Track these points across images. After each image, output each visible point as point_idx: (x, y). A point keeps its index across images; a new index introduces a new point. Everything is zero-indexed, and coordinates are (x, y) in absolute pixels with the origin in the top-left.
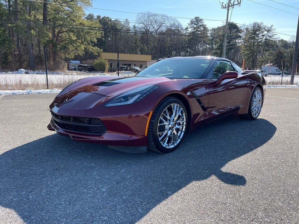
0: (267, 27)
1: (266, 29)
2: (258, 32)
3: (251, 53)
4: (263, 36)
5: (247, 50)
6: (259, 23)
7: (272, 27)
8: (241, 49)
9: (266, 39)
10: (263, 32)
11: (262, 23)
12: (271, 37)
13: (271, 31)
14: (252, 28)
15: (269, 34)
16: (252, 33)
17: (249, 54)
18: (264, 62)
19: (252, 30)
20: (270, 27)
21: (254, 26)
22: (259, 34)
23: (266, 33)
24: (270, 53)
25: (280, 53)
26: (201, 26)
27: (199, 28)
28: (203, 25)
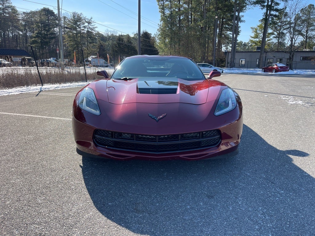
0: (87, 19)
1: (87, 20)
2: (79, 23)
3: (76, 44)
4: (84, 27)
5: (70, 41)
6: (78, 13)
7: (92, 19)
8: (65, 39)
9: (88, 31)
10: (84, 24)
11: (81, 13)
12: (92, 29)
13: (91, 23)
14: (72, 18)
15: (90, 26)
16: (73, 23)
17: (74, 45)
18: (89, 54)
19: (72, 20)
20: (89, 19)
21: (74, 16)
22: (79, 25)
23: (86, 24)
24: (94, 45)
25: (102, 46)
26: (8, 7)
27: (7, 10)
28: (11, 6)
